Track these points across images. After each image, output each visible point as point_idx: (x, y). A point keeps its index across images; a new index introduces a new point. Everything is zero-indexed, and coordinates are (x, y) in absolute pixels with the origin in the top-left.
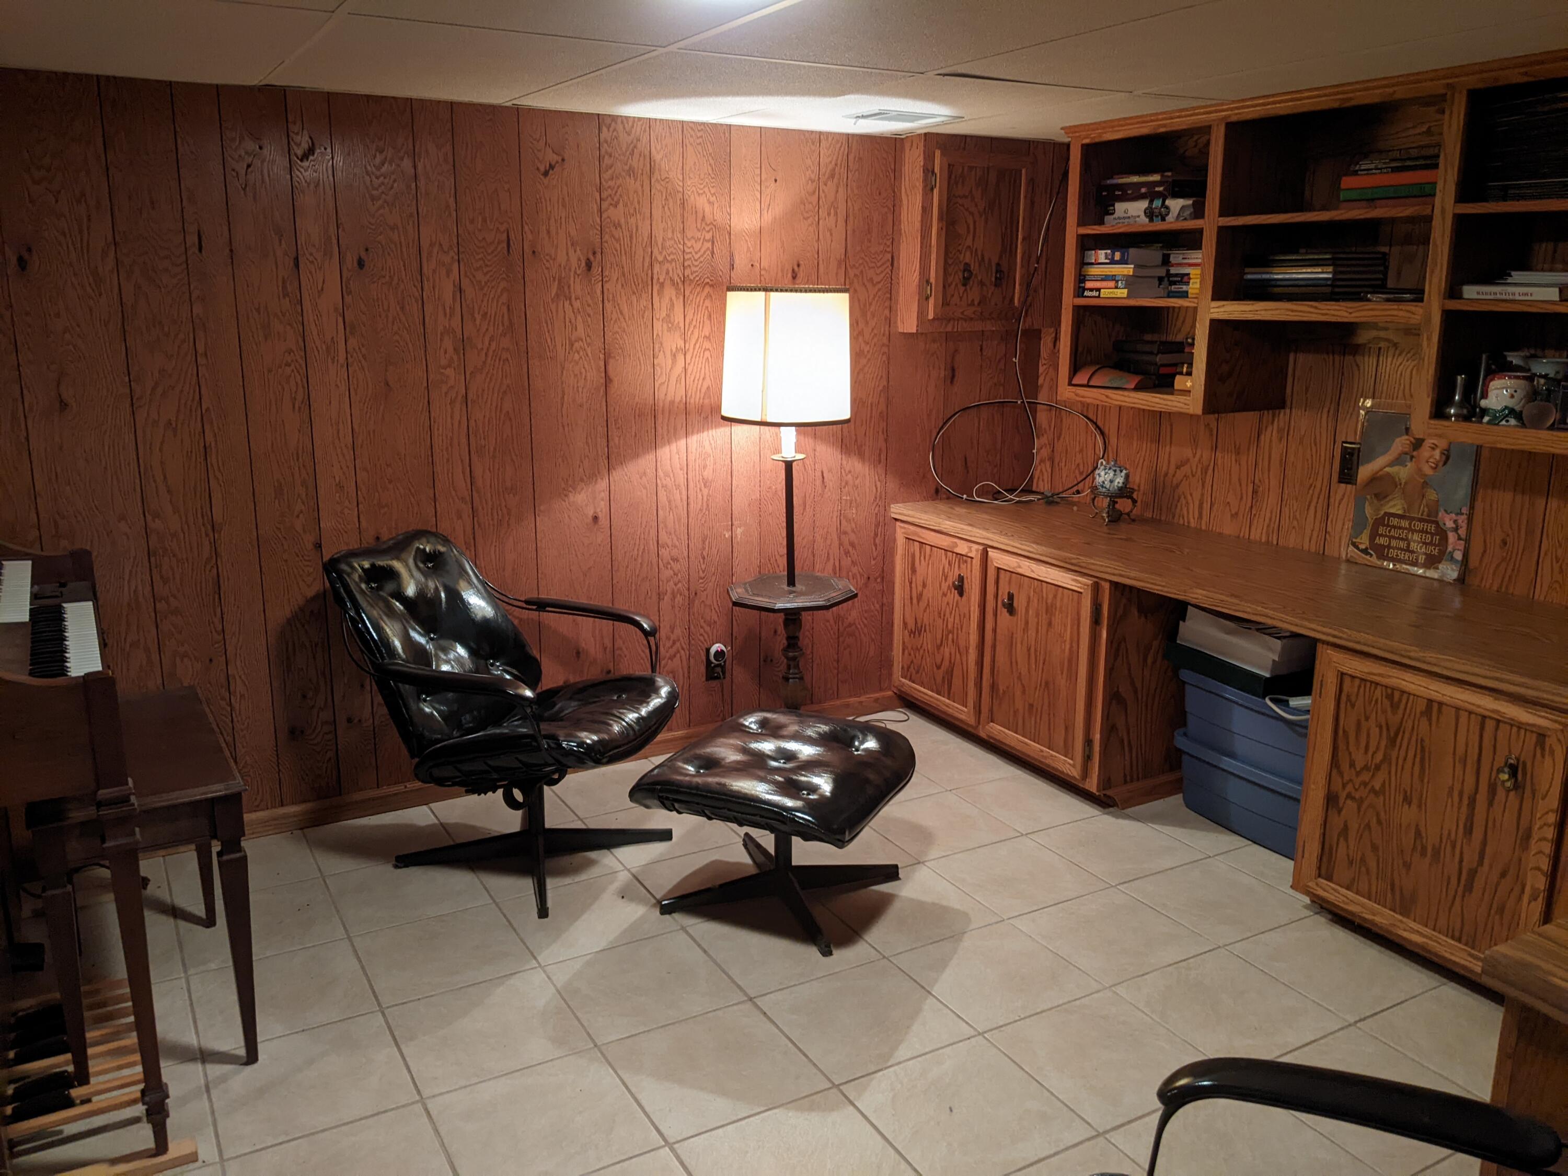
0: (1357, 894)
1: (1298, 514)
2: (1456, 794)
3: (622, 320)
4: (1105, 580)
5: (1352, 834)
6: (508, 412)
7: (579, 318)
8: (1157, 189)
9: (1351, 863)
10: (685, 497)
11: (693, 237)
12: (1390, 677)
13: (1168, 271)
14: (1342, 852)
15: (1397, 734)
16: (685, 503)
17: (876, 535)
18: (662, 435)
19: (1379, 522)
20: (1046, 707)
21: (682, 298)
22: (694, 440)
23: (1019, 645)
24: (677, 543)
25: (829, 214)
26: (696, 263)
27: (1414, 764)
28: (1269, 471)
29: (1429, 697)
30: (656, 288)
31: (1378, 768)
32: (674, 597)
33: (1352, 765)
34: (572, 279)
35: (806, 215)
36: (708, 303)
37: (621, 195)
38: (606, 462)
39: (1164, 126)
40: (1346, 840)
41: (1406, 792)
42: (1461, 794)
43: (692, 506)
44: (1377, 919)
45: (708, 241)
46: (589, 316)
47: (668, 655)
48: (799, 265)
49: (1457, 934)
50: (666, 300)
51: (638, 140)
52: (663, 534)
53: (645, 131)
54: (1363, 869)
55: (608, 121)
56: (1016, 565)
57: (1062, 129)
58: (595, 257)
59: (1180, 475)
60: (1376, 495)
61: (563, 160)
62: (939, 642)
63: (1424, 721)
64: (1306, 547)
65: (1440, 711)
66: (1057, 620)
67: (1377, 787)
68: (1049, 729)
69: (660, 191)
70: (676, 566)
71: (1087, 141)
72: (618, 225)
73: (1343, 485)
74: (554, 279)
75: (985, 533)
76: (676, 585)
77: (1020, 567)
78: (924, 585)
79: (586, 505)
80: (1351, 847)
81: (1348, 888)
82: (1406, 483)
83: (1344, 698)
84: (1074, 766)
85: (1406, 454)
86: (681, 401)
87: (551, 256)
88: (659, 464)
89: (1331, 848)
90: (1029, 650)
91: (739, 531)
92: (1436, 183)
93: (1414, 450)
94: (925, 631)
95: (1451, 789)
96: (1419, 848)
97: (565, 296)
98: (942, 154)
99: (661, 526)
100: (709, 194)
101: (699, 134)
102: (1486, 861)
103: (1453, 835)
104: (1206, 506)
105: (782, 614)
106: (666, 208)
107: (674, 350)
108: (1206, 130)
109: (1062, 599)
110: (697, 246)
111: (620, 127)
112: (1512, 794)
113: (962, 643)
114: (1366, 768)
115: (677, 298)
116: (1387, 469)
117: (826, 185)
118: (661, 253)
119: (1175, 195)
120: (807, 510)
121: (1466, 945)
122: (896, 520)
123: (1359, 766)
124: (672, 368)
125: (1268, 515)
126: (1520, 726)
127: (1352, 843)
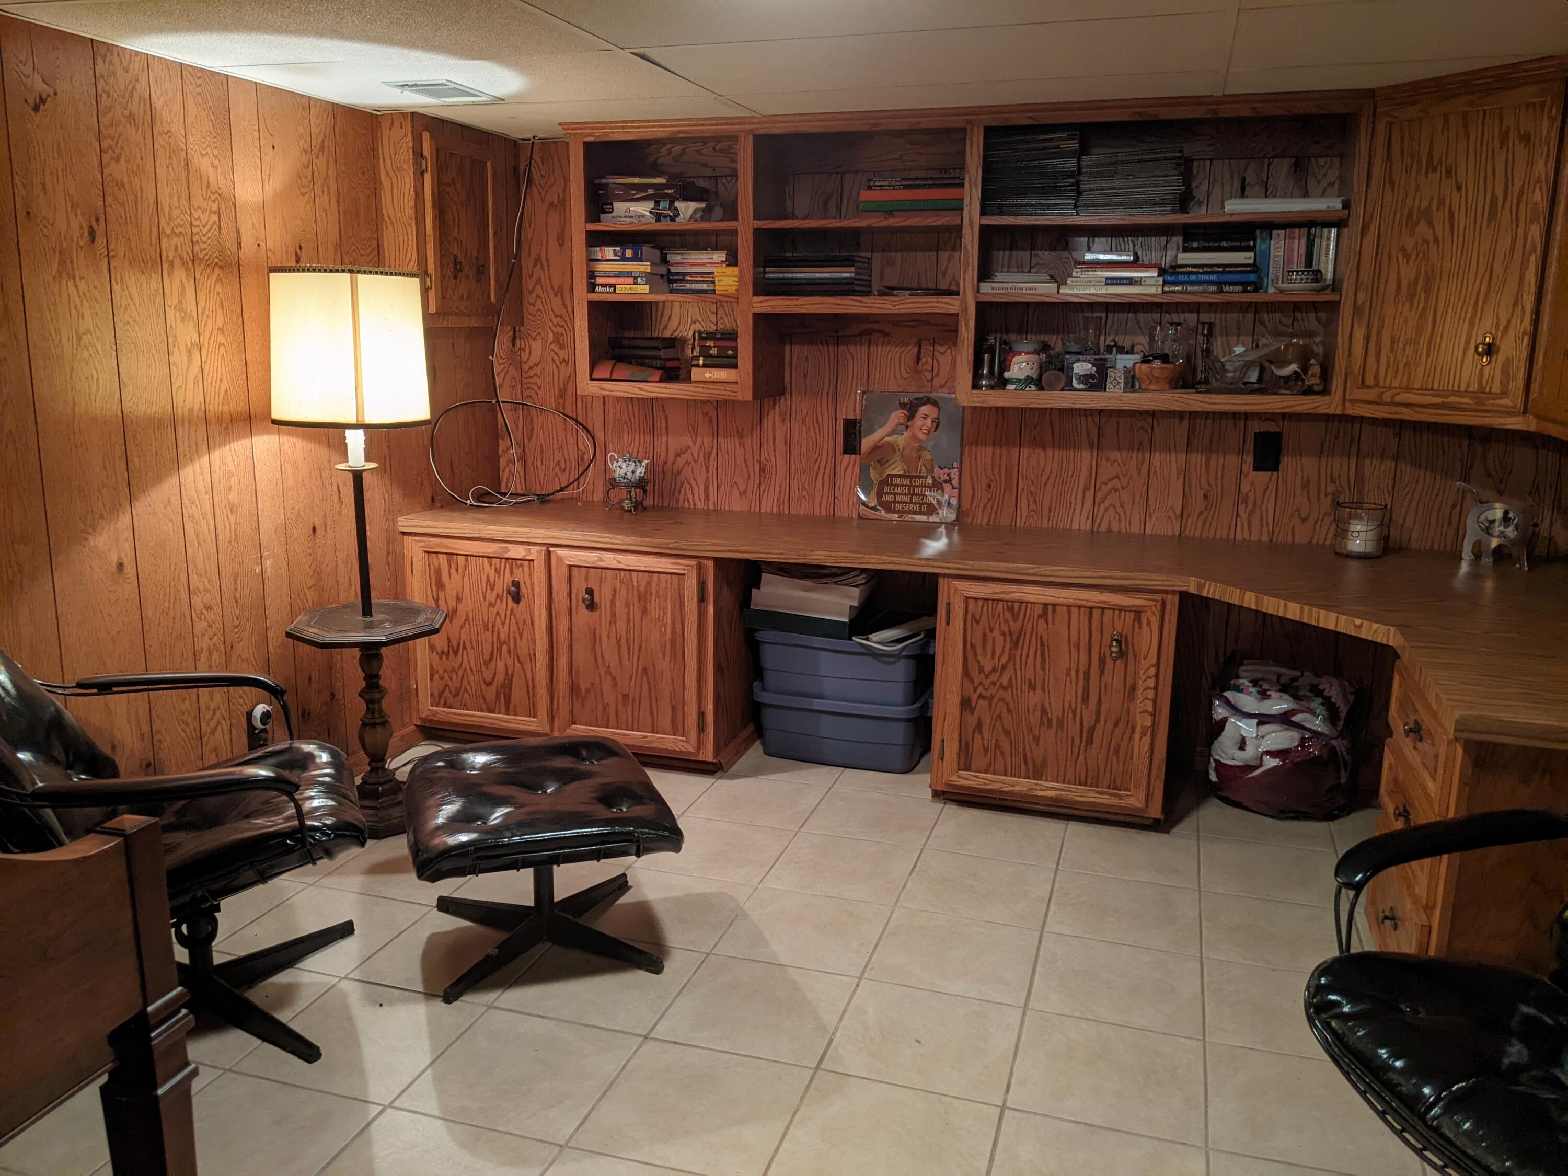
0: (994, 774)
1: (806, 485)
2: (1073, 674)
3: (132, 306)
4: (708, 558)
5: (985, 728)
6: (10, 431)
7: (85, 302)
8: (666, 191)
9: (986, 750)
10: (212, 528)
11: (199, 207)
12: (1011, 592)
13: (669, 270)
14: (978, 742)
15: (1019, 638)
16: (213, 535)
17: (388, 553)
18: (184, 451)
19: (883, 483)
20: (645, 693)
21: (192, 280)
22: (217, 454)
23: (605, 640)
24: (210, 587)
25: (323, 192)
26: (204, 239)
27: (1035, 658)
28: (775, 451)
29: (1044, 601)
30: (165, 266)
31: (1004, 667)
32: (211, 655)
33: (981, 670)
34: (75, 253)
35: (303, 191)
36: (219, 288)
37: (122, 148)
38: (127, 490)
39: (686, 132)
40: (981, 732)
41: (1030, 681)
42: (1077, 671)
43: (220, 538)
44: (1017, 788)
45: (214, 213)
46: (96, 300)
47: (209, 730)
48: (301, 248)
49: (1083, 779)
50: (177, 283)
51: (137, 80)
52: (193, 577)
53: (143, 70)
54: (998, 752)
55: (103, 50)
56: (596, 559)
57: (560, 124)
58: (98, 225)
59: (681, 461)
60: (878, 461)
61: (56, 94)
62: (487, 657)
63: (1042, 621)
64: (817, 513)
65: (1054, 611)
66: (653, 606)
67: (1005, 684)
68: (652, 714)
69: (163, 146)
70: (210, 616)
71: (591, 139)
72: (121, 186)
73: (847, 456)
74: (54, 251)
75: (548, 533)
76: (211, 639)
77: (601, 560)
78: (459, 600)
79: (109, 550)
80: (986, 737)
81: (986, 772)
82: (903, 449)
83: (969, 617)
84: (687, 742)
85: (902, 424)
86: (200, 408)
87: (48, 221)
88: (183, 488)
89: (967, 743)
90: (619, 641)
91: (268, 563)
92: (963, 199)
93: (909, 421)
94: (465, 648)
95: (1068, 671)
96: (1046, 721)
97: (68, 274)
98: (432, 137)
99: (191, 566)
100: (211, 156)
101: (199, 82)
102: (1102, 717)
103: (1073, 704)
104: (712, 490)
105: (357, 650)
106: (170, 168)
107: (189, 346)
108: (734, 138)
109: (658, 585)
110: (204, 218)
111: (116, 60)
112: (1118, 662)
113: (523, 651)
114: (994, 670)
115: (188, 280)
116: (887, 439)
117: (317, 158)
118: (168, 224)
119: (686, 199)
120: (329, 531)
121: (1091, 786)
122: (404, 533)
123: (987, 669)
124: (188, 368)
125: (777, 488)
126: (1121, 609)
127: (986, 734)
